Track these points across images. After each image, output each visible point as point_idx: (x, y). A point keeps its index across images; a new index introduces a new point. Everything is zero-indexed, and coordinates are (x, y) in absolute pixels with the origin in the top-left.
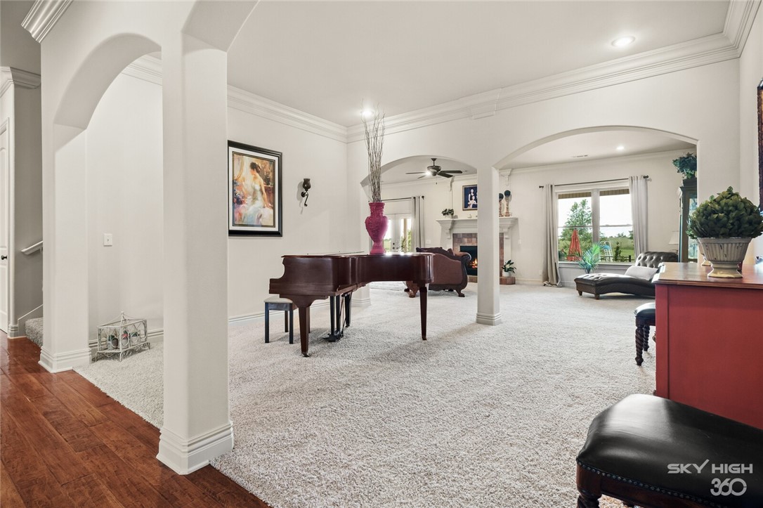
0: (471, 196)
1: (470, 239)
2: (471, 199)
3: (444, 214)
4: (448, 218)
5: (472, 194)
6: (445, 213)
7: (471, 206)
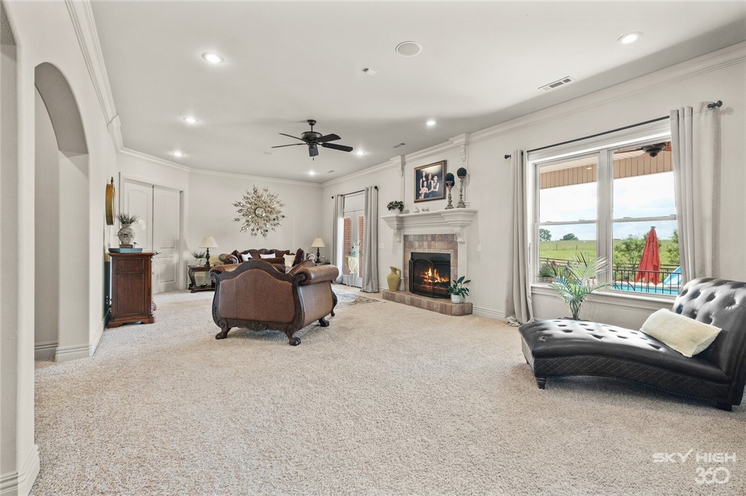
0: (423, 182)
1: (421, 243)
2: (423, 186)
3: (390, 208)
4: (395, 213)
5: (424, 179)
6: (392, 206)
7: (423, 195)
